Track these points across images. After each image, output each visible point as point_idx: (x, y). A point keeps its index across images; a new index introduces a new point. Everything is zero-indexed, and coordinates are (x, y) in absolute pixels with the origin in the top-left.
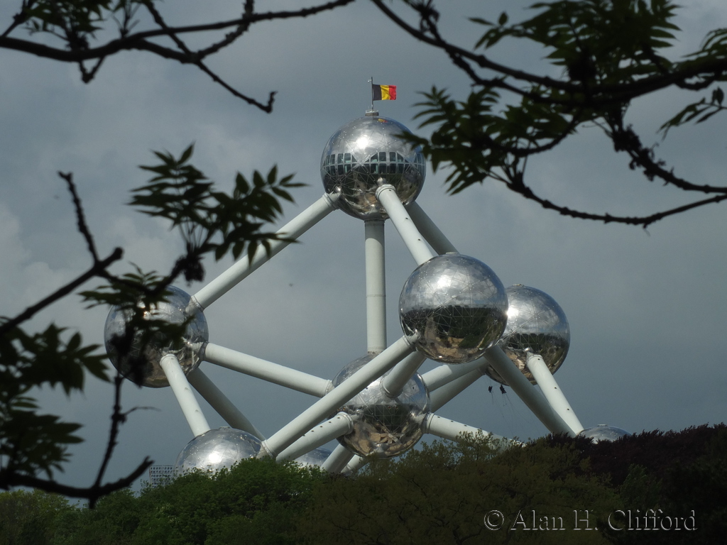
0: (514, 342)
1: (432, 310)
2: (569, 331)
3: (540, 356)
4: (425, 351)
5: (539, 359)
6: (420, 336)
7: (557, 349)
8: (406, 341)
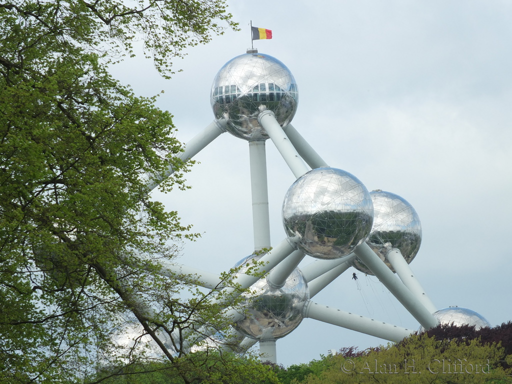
0: (376, 238)
1: (310, 216)
3: (398, 249)
4: (305, 250)
5: (397, 252)
6: (301, 237)
7: (412, 243)
8: (289, 241)
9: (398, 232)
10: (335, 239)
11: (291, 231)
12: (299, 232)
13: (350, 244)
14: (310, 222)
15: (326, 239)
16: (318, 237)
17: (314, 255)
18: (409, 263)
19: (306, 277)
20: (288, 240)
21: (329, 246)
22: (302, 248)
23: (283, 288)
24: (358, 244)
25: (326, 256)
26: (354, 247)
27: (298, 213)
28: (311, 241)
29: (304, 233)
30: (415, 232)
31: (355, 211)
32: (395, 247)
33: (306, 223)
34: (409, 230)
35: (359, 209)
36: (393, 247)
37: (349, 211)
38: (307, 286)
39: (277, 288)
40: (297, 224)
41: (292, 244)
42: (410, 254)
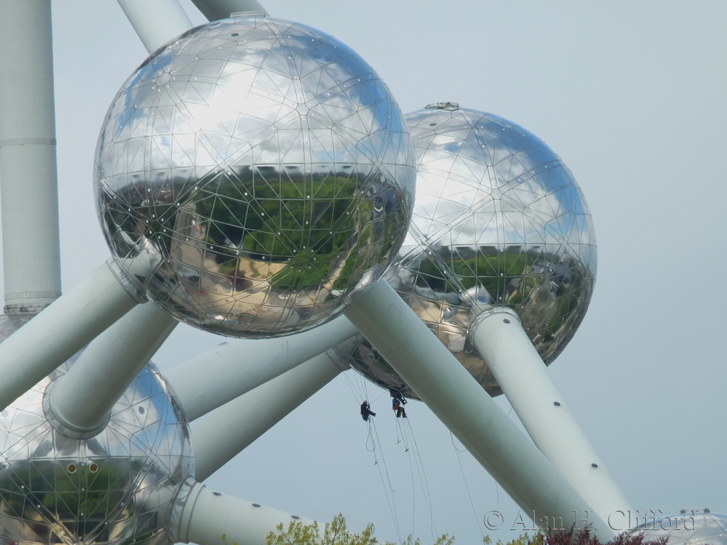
0: (434, 270)
1: (190, 183)
2: (592, 237)
3: (510, 311)
4: (172, 302)
5: (506, 321)
6: (159, 257)
7: (559, 292)
8: (118, 272)
9: (513, 250)
10: (277, 267)
11: (125, 236)
12: (153, 239)
13: (328, 286)
14: (192, 205)
15: (244, 265)
16: (220, 260)
17: (207, 321)
18: (547, 361)
19: (183, 400)
20: (115, 266)
21: (258, 290)
22: (162, 297)
23: (101, 438)
24: (359, 287)
25: (244, 327)
26: (344, 296)
27: (148, 175)
28: (193, 273)
29: (169, 244)
30: (574, 251)
31: (349, 171)
32: (501, 303)
33: (175, 208)
34: (551, 243)
35: (363, 164)
36: (494, 301)
37: (327, 170)
38: (185, 433)
39: (80, 439)
40: (145, 211)
41: (126, 283)
42: (555, 329)
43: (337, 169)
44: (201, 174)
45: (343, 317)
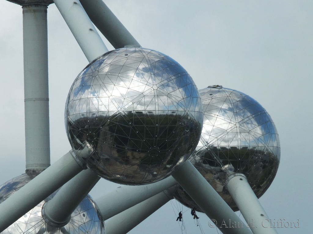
0: (211, 157)
1: (107, 118)
2: (278, 143)
3: (243, 175)
4: (98, 169)
5: (241, 179)
6: (92, 150)
7: (264, 167)
8: (75, 156)
9: (245, 148)
10: (143, 155)
11: (78, 141)
12: (90, 143)
13: (165, 163)
14: (107, 128)
15: (129, 154)
16: (118, 151)
17: (113, 178)
18: (258, 197)
19: (102, 211)
20: (73, 153)
21: (134, 165)
22: (93, 167)
23: (66, 227)
24: (178, 164)
25: (128, 180)
26: (171, 167)
27: (88, 114)
28: (107, 157)
29: (97, 144)
30: (271, 149)
31: (175, 114)
32: (239, 172)
33: (100, 129)
34: (261, 146)
35: (181, 111)
36: (236, 171)
37: (165, 113)
38: (102, 225)
39: (57, 227)
40: (87, 130)
41: (78, 160)
42: (262, 183)
43: (170, 113)
44: (111, 114)
45: (171, 177)
